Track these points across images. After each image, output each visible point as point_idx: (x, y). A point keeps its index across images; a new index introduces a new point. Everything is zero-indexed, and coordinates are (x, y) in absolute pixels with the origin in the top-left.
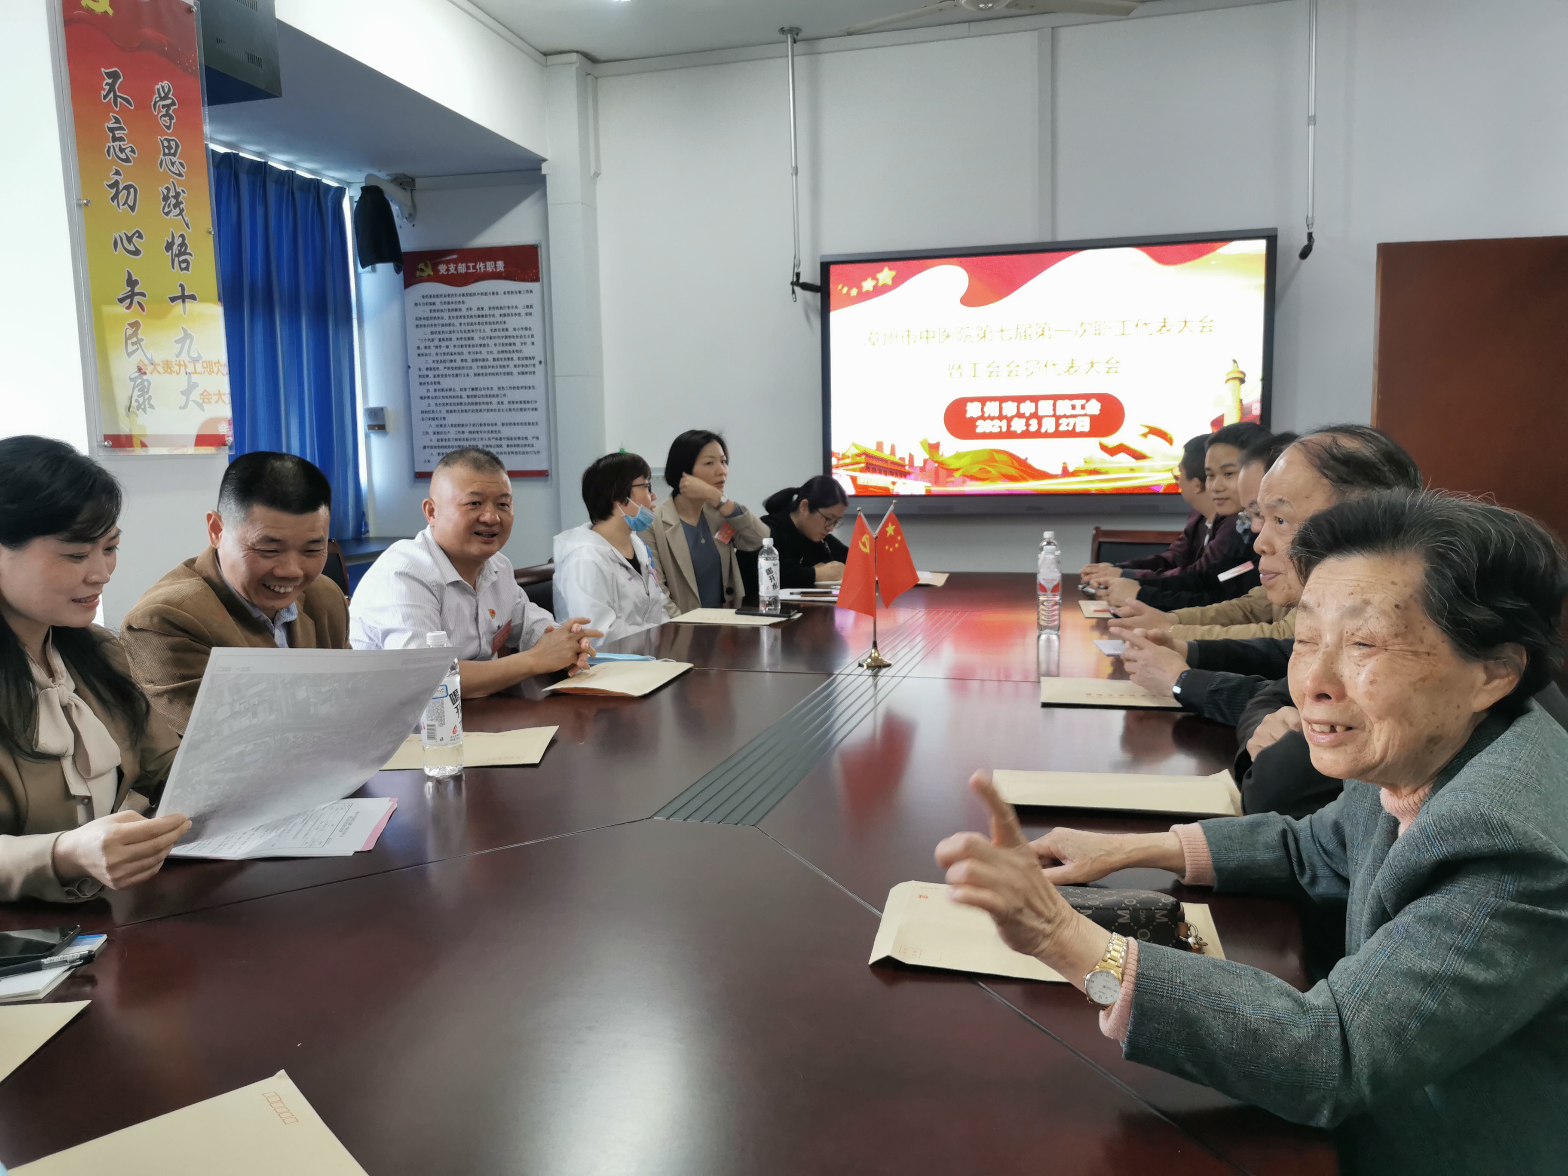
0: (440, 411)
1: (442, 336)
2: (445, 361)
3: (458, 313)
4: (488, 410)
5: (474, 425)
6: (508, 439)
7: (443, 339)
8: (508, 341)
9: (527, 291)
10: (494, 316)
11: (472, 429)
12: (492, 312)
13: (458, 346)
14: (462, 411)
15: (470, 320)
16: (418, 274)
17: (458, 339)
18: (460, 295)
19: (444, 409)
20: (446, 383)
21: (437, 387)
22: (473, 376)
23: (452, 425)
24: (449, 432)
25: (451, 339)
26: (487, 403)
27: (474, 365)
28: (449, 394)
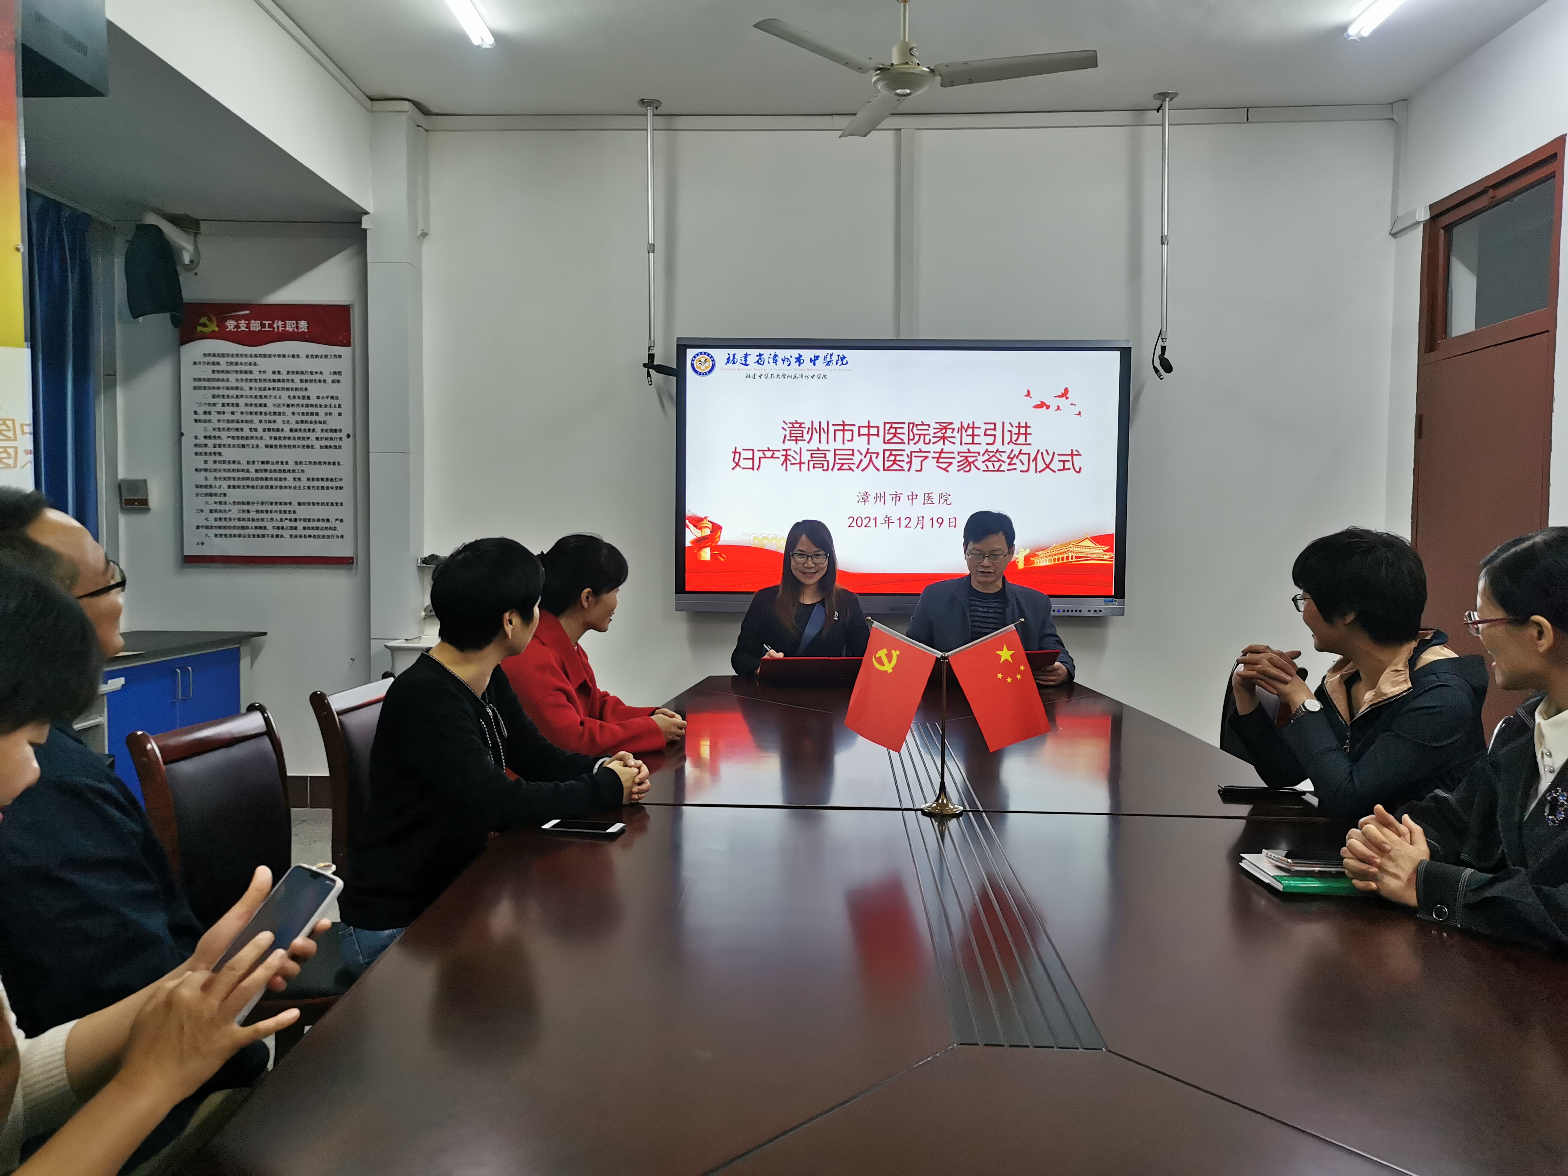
0: (220, 486)
1: (226, 401)
2: (228, 429)
3: (249, 376)
4: (281, 487)
5: (262, 503)
6: (305, 520)
7: (228, 404)
8: (310, 410)
9: (335, 356)
10: (293, 381)
11: (260, 508)
12: (290, 377)
13: (247, 413)
14: (248, 487)
15: (263, 385)
16: (199, 328)
17: (246, 405)
18: (251, 356)
19: (225, 484)
20: (228, 454)
21: (217, 458)
22: (264, 447)
23: (234, 503)
24: (230, 511)
25: (237, 405)
26: (281, 479)
27: (267, 435)
28: (232, 466)
